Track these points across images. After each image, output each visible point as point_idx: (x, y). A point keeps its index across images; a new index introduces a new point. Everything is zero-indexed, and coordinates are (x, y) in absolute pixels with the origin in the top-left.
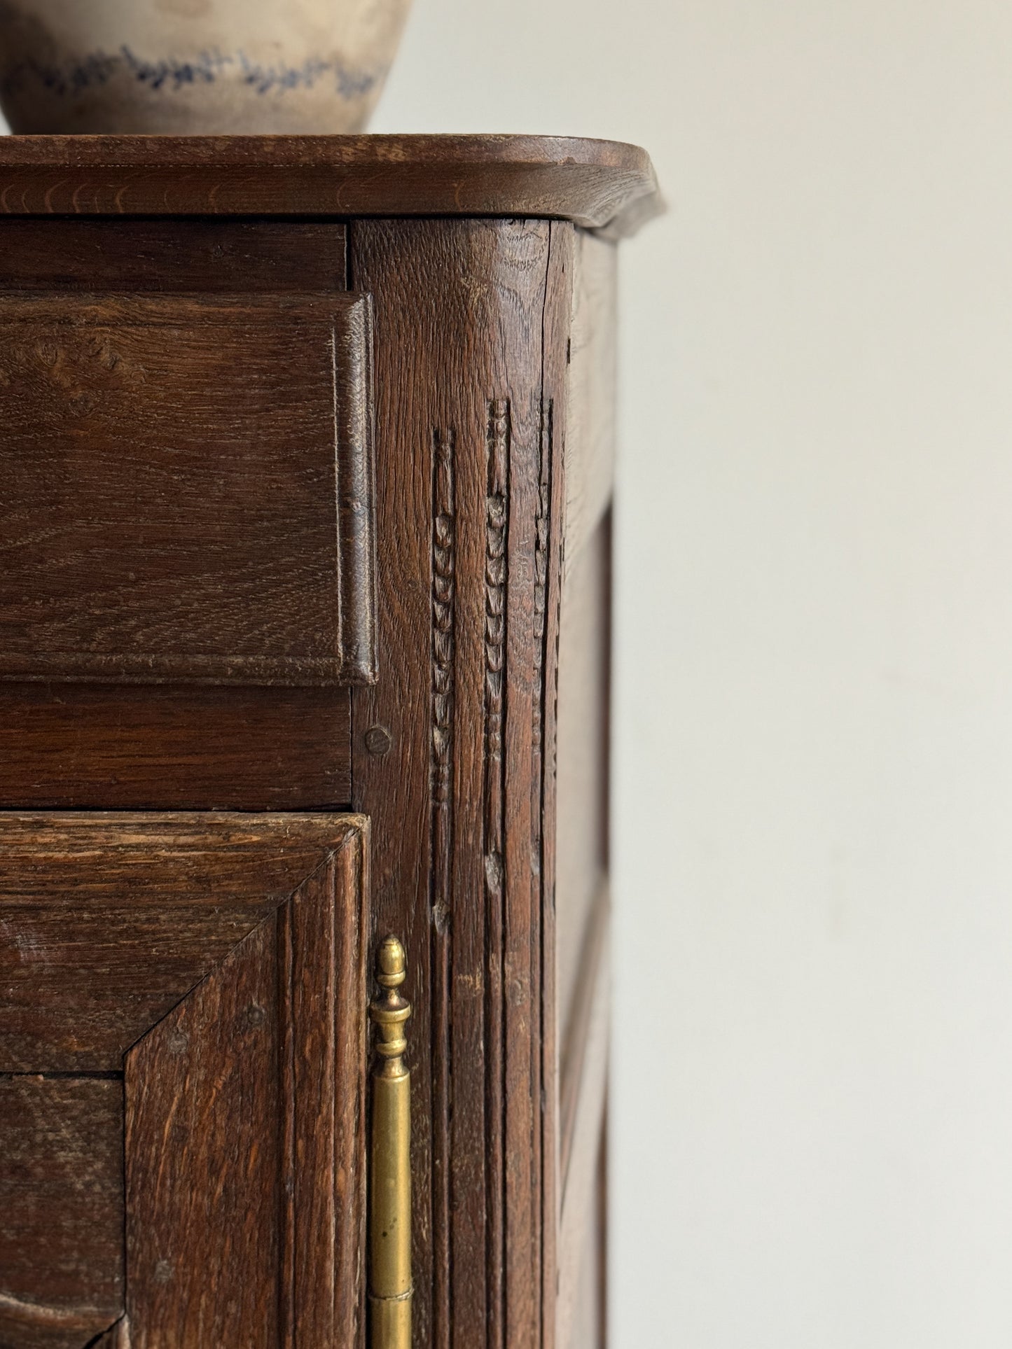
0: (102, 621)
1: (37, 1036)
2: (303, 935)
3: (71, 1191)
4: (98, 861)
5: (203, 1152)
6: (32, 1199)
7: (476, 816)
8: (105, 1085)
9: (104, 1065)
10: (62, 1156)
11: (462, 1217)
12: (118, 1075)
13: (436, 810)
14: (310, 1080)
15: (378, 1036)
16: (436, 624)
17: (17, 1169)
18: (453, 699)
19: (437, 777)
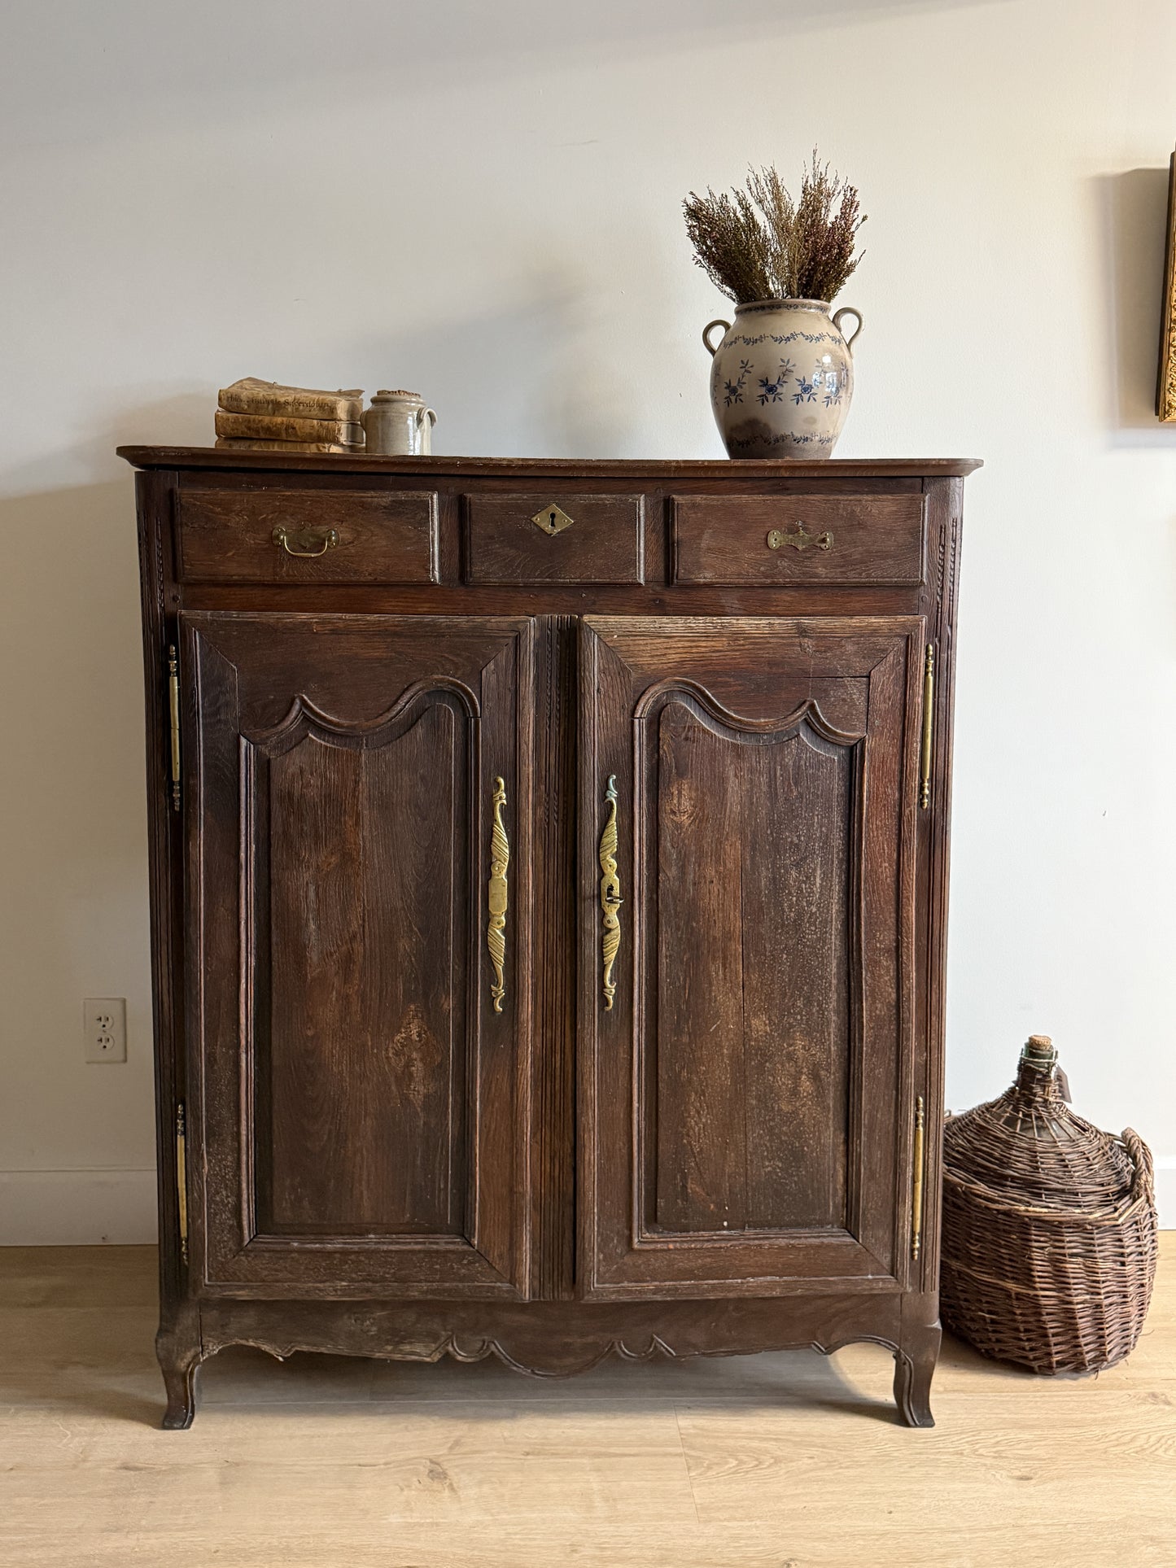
0: (865, 571)
1: (850, 668)
2: (913, 641)
3: (856, 705)
4: (867, 626)
5: (887, 695)
6: (846, 707)
7: (947, 616)
8: (865, 679)
9: (865, 674)
10: (854, 696)
11: (940, 713)
12: (868, 677)
13: (937, 616)
14: (914, 677)
15: (927, 666)
16: (939, 571)
17: (844, 700)
18: (942, 588)
19: (938, 607)
